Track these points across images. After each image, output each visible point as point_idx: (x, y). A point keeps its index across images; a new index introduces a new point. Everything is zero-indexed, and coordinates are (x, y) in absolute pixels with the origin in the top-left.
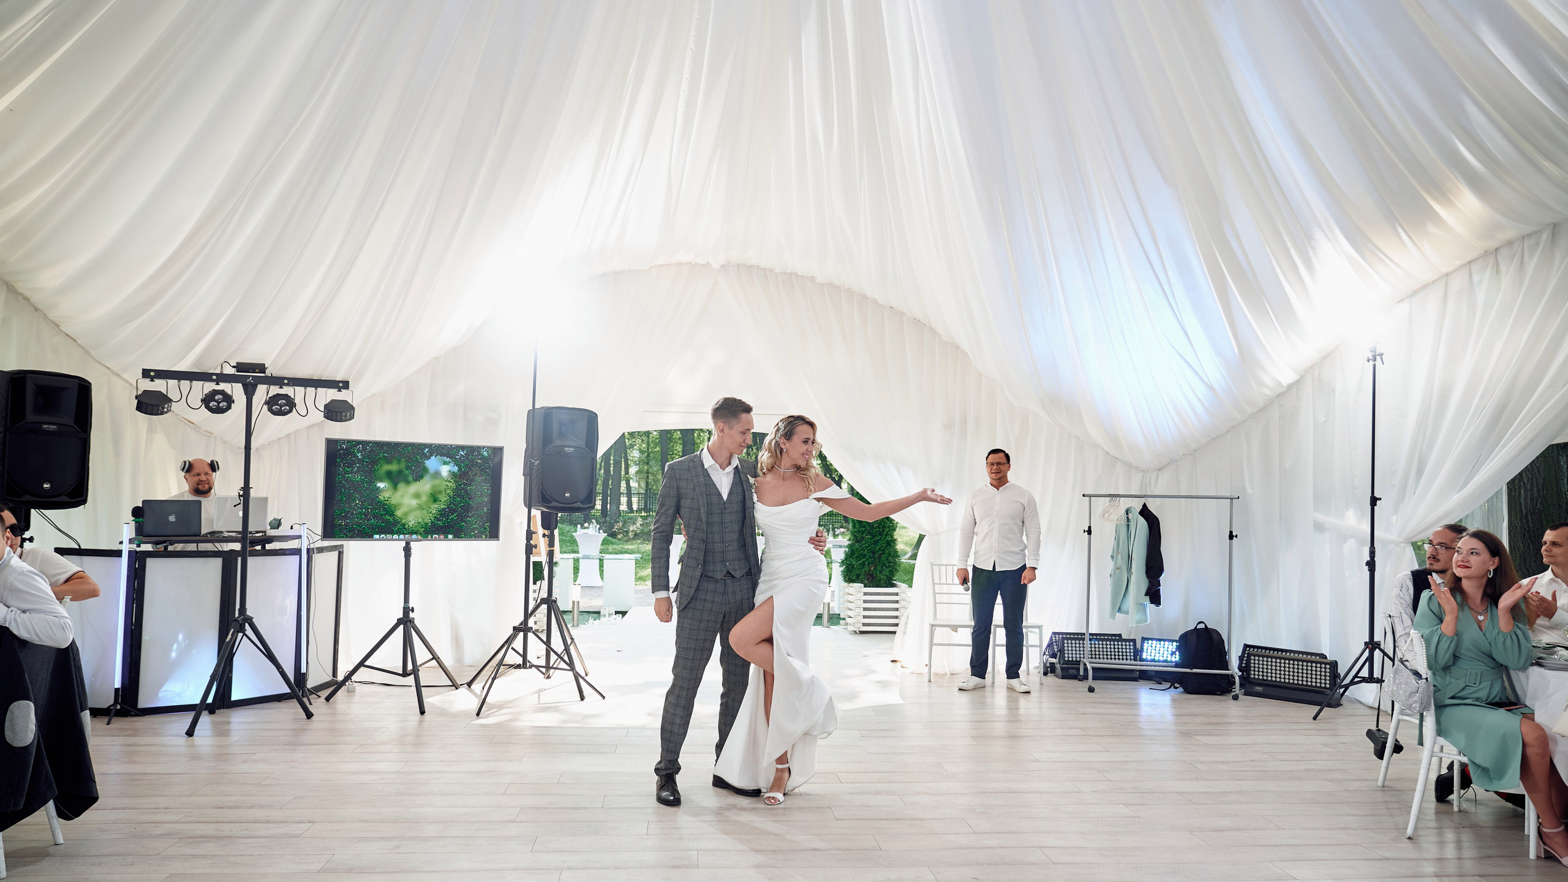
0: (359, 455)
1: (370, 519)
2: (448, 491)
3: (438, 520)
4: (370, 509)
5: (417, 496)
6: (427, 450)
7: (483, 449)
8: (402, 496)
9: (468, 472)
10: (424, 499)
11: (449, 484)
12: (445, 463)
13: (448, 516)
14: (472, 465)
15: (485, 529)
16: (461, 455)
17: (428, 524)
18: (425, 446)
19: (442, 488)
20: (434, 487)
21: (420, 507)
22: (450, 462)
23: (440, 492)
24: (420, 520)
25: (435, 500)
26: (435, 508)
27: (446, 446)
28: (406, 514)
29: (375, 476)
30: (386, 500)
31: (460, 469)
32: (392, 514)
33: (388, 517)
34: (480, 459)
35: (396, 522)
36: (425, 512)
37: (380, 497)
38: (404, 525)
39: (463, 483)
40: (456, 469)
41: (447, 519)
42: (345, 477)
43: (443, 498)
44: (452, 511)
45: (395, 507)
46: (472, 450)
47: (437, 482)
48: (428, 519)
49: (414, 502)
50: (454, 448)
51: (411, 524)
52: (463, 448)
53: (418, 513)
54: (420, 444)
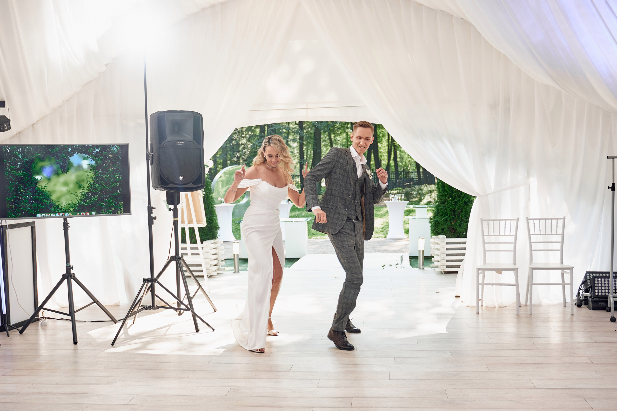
0: (20, 156)
1: (32, 203)
2: (89, 180)
3: (84, 201)
4: (32, 195)
5: (66, 184)
6: (70, 149)
7: (113, 146)
8: (55, 185)
9: (103, 164)
10: (72, 186)
11: (89, 174)
12: (85, 158)
13: (91, 198)
14: (106, 159)
15: (120, 206)
16: (97, 152)
17: (76, 204)
18: (69, 146)
19: (85, 177)
20: (78, 177)
21: (69, 192)
22: (88, 158)
23: (83, 181)
24: (70, 202)
25: (80, 187)
26: (80, 192)
27: (84, 145)
28: (59, 198)
29: (33, 171)
30: (43, 189)
31: (96, 163)
32: (48, 198)
33: (45, 201)
34: (112, 154)
35: (52, 205)
36: (73, 196)
37: (38, 186)
38: (58, 206)
39: (100, 173)
40: (93, 162)
41: (91, 200)
42: (11, 172)
43: (86, 185)
44: (94, 194)
45: (50, 193)
46: (105, 148)
47: (80, 173)
48: (76, 201)
49: (64, 189)
50: (91, 147)
51: (63, 205)
52: (97, 146)
53: (68, 196)
54: (64, 146)
